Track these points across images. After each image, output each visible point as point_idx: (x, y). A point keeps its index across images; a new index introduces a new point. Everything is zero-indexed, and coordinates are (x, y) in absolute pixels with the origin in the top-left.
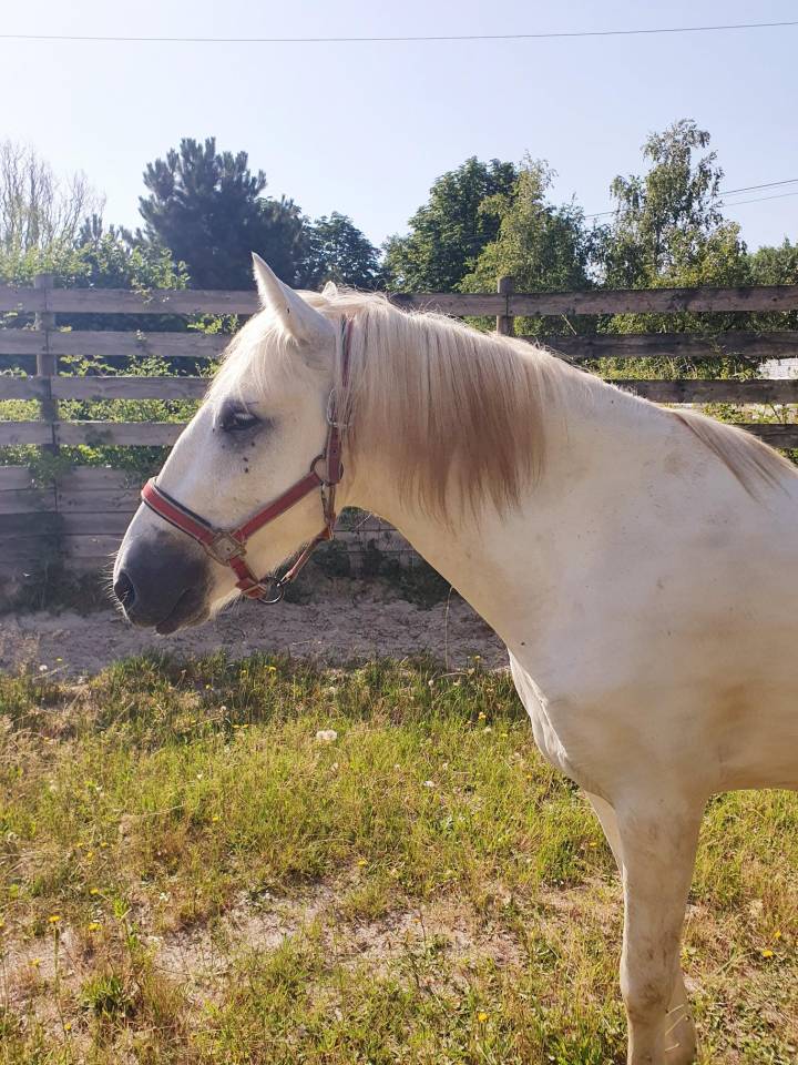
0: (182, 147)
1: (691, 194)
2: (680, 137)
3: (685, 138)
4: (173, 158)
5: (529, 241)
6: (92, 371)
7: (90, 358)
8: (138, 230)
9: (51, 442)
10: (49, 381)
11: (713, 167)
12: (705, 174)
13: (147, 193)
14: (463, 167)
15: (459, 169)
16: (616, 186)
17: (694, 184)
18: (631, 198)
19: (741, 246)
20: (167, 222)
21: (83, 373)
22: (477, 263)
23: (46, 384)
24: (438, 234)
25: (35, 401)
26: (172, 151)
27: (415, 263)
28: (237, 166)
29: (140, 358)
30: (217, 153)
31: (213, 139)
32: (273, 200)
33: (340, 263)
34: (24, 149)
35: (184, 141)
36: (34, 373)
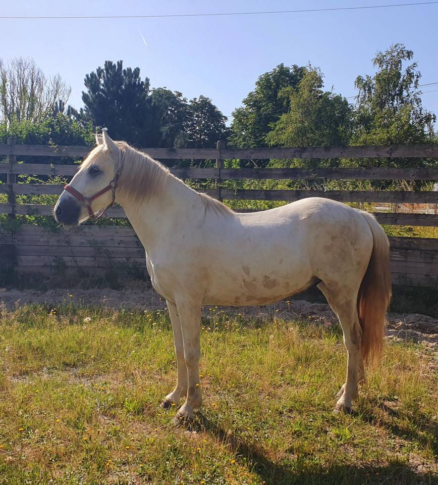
0: (106, 65)
1: (402, 86)
2: (395, 54)
3: (398, 55)
4: (100, 71)
5: (307, 113)
6: (32, 181)
7: (31, 176)
8: (81, 109)
9: (12, 213)
10: (12, 186)
11: (415, 72)
12: (410, 75)
13: (86, 90)
14: (275, 69)
15: (273, 71)
16: (358, 81)
17: (404, 80)
18: (367, 89)
19: (432, 117)
20: (95, 106)
21: (28, 182)
22: (276, 125)
23: (11, 187)
24: (259, 108)
25: (6, 195)
26: (100, 68)
27: (246, 124)
28: (134, 75)
29: (53, 176)
30: (123, 69)
31: (121, 62)
32: (167, 89)
33: (204, 125)
34: (29, 64)
35: (106, 62)
36: (6, 182)
